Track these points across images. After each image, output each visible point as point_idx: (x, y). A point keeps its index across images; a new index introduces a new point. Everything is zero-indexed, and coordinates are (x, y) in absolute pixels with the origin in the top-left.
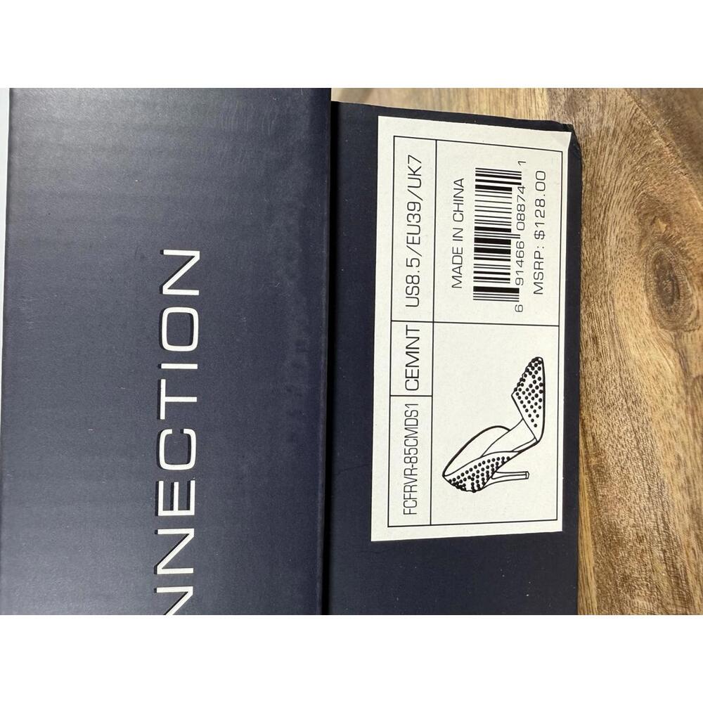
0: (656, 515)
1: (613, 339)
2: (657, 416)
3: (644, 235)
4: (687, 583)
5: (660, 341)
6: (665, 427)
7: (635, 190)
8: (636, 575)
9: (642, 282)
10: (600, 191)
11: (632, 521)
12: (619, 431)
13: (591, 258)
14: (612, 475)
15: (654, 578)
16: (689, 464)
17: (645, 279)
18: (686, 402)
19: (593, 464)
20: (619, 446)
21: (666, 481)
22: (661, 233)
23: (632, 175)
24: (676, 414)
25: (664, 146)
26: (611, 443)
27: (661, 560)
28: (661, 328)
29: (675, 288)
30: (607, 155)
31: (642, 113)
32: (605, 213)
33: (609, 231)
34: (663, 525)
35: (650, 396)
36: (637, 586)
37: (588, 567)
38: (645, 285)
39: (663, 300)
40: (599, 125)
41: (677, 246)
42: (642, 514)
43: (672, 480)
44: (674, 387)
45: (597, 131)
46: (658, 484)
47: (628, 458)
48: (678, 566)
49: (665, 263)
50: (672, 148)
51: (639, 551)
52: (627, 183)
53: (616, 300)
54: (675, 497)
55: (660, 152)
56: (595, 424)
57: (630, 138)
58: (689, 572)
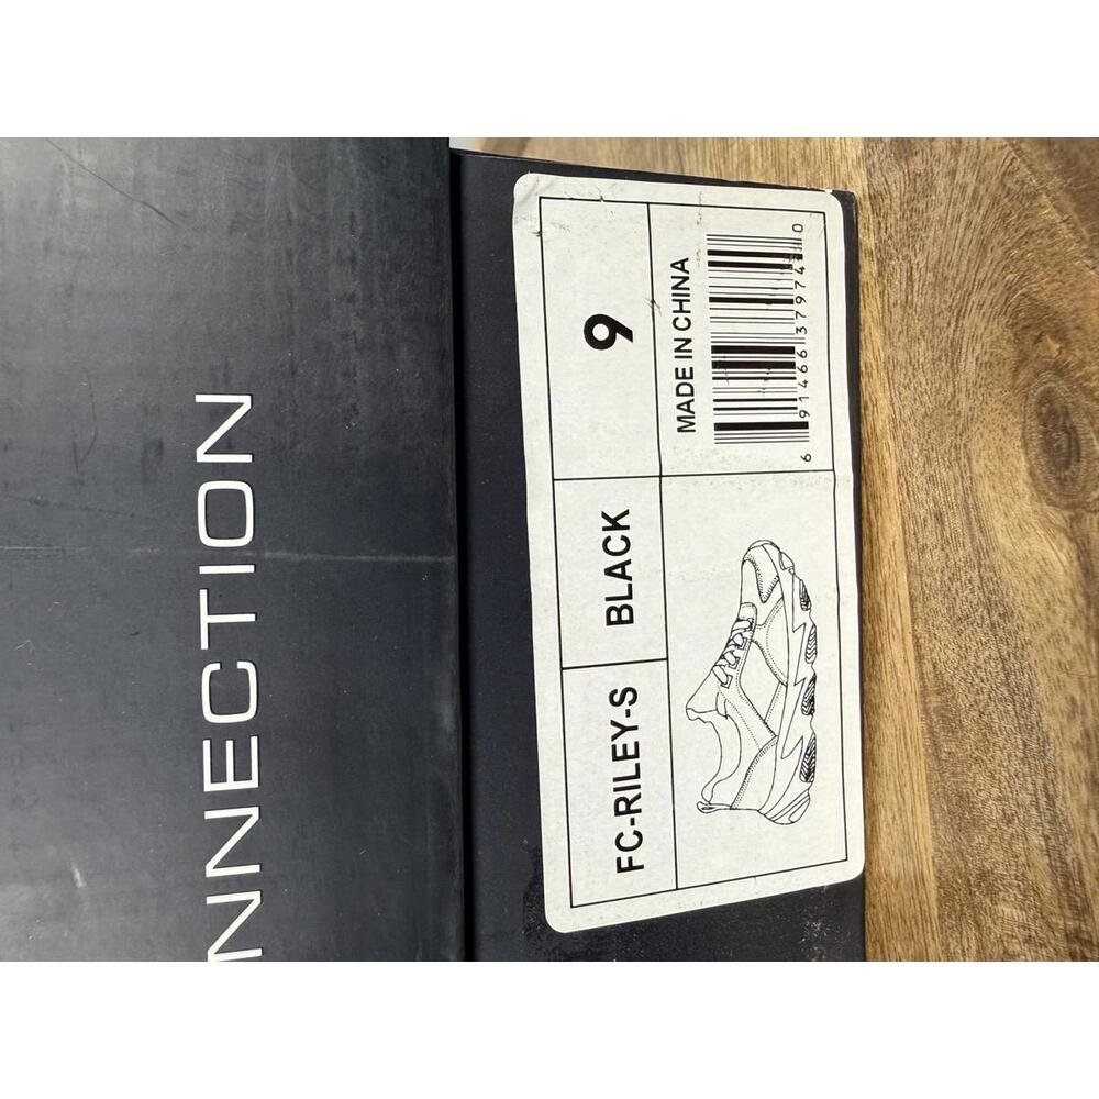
0: (1034, 784)
1: (969, 519)
2: (1040, 638)
3: (1023, 360)
4: (1083, 884)
5: (1047, 524)
6: (1052, 654)
7: (1009, 288)
8: (1001, 870)
9: (1018, 432)
10: (949, 285)
11: (995, 792)
12: (977, 657)
13: (934, 390)
14: (965, 723)
15: (1030, 876)
16: (1089, 710)
17: (1024, 428)
18: (1087, 618)
19: (934, 705)
20: (977, 681)
21: (1052, 734)
22: (1050, 357)
23: (1004, 262)
24: (1070, 636)
25: (1058, 221)
26: (963, 675)
27: (1041, 850)
28: (1049, 505)
29: (1073, 444)
30: (961, 230)
31: (1023, 165)
32: (957, 320)
33: (964, 350)
34: (1045, 799)
35: (1028, 607)
36: (1002, 888)
37: (924, 857)
38: (1023, 437)
39: (1054, 461)
40: (948, 179)
41: (1077, 380)
42: (1012, 782)
43: (1062, 734)
44: (1069, 597)
45: (945, 190)
46: (1038, 739)
47: (990, 698)
48: (1069, 860)
49: (1057, 405)
50: (1071, 226)
51: (1007, 837)
52: (996, 275)
53: (973, 457)
54: (1065, 758)
55: (1052, 230)
56: (938, 645)
57: (1002, 204)
58: (1085, 869)
